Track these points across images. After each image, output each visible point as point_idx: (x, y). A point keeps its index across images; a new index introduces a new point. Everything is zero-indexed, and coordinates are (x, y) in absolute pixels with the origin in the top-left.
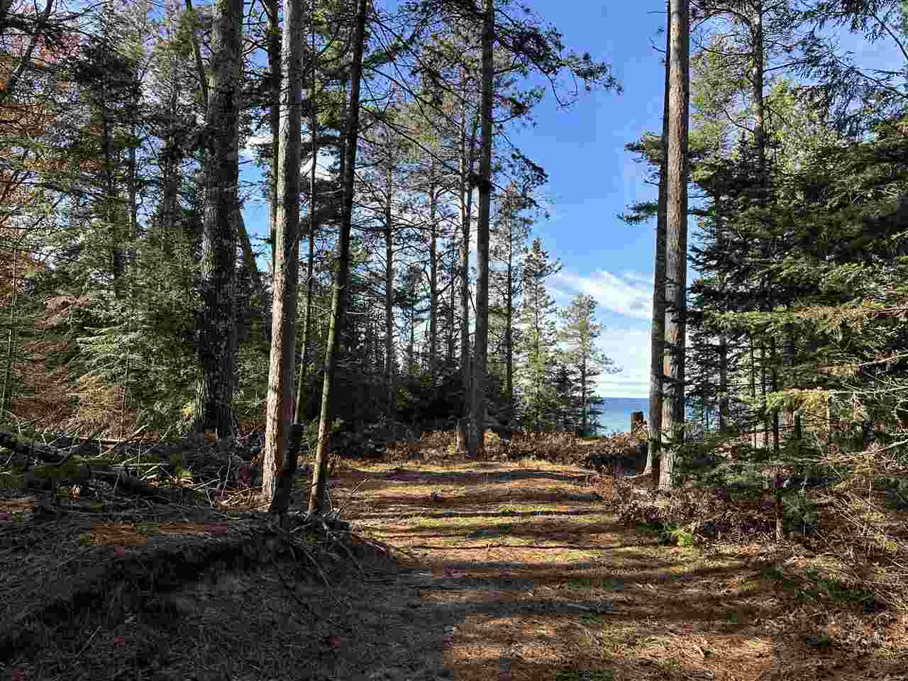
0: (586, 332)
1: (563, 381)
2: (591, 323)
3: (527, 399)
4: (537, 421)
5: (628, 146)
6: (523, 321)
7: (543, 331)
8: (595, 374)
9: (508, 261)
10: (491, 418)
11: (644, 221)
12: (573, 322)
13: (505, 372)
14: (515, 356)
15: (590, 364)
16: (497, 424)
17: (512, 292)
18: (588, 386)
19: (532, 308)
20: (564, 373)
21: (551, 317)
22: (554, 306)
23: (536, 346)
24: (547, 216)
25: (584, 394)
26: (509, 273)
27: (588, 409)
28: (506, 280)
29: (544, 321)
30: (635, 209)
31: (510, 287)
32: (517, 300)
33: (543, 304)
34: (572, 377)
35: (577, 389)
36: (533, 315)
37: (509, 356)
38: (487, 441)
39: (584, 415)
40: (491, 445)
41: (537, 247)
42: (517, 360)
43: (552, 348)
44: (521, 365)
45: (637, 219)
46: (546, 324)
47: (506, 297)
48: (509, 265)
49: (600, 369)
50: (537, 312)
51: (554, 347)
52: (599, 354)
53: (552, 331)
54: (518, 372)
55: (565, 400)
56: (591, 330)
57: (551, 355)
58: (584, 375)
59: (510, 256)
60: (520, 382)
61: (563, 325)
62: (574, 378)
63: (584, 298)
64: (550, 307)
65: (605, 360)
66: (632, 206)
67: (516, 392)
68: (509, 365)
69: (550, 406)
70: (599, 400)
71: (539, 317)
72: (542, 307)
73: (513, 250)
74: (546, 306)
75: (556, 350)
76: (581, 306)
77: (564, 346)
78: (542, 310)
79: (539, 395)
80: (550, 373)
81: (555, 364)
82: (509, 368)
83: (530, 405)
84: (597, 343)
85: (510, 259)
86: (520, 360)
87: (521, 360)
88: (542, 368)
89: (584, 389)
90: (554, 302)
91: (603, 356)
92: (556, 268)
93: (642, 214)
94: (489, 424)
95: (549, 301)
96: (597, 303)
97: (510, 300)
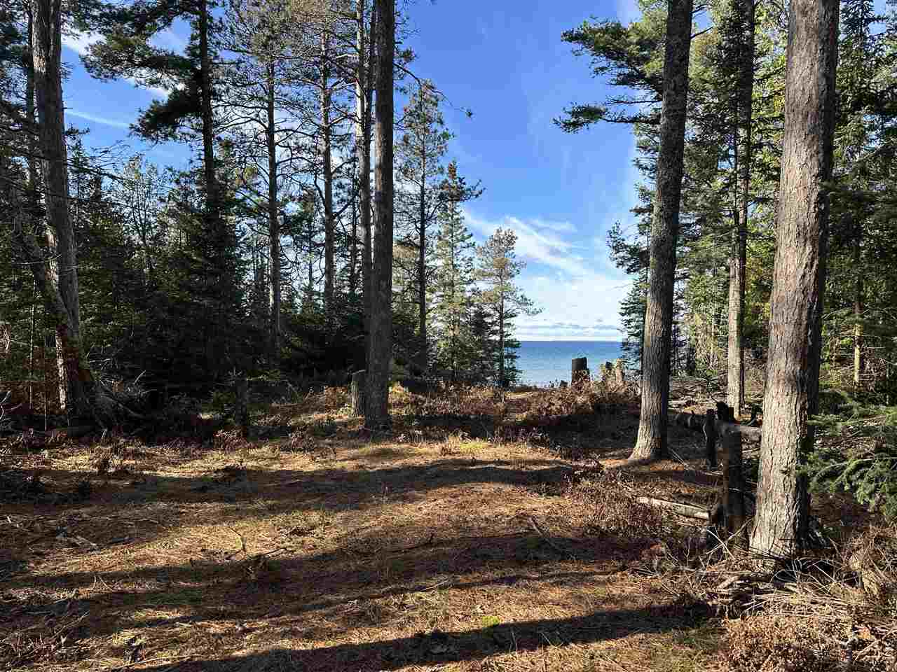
0: (504, 270)
1: (479, 324)
2: (510, 260)
3: (442, 344)
4: (453, 367)
5: (565, 35)
6: (437, 257)
7: (461, 268)
8: (512, 316)
9: (421, 183)
10: (401, 369)
11: (585, 127)
12: (491, 260)
13: (417, 313)
14: (428, 296)
15: (509, 306)
16: (408, 375)
17: (424, 220)
18: (505, 329)
19: (447, 242)
20: (480, 315)
21: (468, 253)
22: (472, 240)
23: (452, 284)
24: (470, 114)
25: (501, 337)
26: (423, 197)
27: (505, 353)
28: (418, 205)
29: (460, 257)
30: (574, 114)
31: (423, 214)
32: (432, 229)
33: (459, 237)
34: (488, 320)
35: (494, 333)
36: (449, 249)
37: (422, 294)
38: (393, 399)
39: (501, 359)
40: (400, 404)
41: (452, 171)
42: (430, 300)
43: (469, 288)
44: (435, 306)
45: (575, 125)
46: (463, 260)
47: (419, 225)
48: (422, 187)
49: (518, 311)
50: (453, 246)
51: (472, 286)
52: (519, 294)
53: (469, 268)
54: (431, 314)
55: (482, 344)
56: (509, 269)
57: (468, 294)
58: (501, 318)
59: (423, 177)
60: (433, 325)
61: (479, 262)
62: (490, 321)
63: (503, 233)
64: (468, 241)
65: (524, 301)
66: (571, 110)
67: (430, 336)
68: (423, 305)
69: (466, 350)
70: (515, 343)
71: (455, 252)
72: (458, 241)
73: (427, 169)
74: (463, 240)
75: (473, 290)
76: (500, 242)
77: (482, 286)
78: (459, 244)
79: (454, 339)
80: (465, 315)
81: (472, 304)
82: (422, 309)
83: (446, 350)
84: (516, 282)
85: (423, 181)
86: (434, 299)
87: (434, 301)
88: (458, 309)
89: (502, 332)
90: (471, 235)
91: (522, 297)
92: (476, 192)
93: (582, 119)
94: (399, 376)
95: (466, 235)
96: (517, 238)
97: (423, 229)
